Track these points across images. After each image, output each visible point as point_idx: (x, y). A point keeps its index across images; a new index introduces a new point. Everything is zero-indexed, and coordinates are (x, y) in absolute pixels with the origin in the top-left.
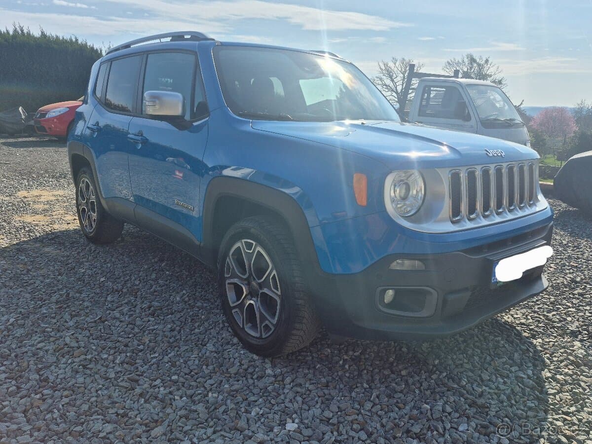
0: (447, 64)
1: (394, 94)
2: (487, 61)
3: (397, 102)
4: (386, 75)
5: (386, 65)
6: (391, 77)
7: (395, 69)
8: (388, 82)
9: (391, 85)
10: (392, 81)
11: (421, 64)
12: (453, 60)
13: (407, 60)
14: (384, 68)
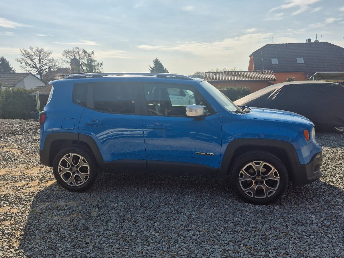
0: (65, 52)
1: (35, 69)
2: (93, 53)
3: (38, 74)
4: (27, 57)
5: (26, 51)
6: (30, 59)
7: (33, 54)
8: (29, 62)
9: (32, 63)
10: (32, 61)
11: (50, 52)
12: (67, 50)
13: (40, 49)
14: (25, 53)
